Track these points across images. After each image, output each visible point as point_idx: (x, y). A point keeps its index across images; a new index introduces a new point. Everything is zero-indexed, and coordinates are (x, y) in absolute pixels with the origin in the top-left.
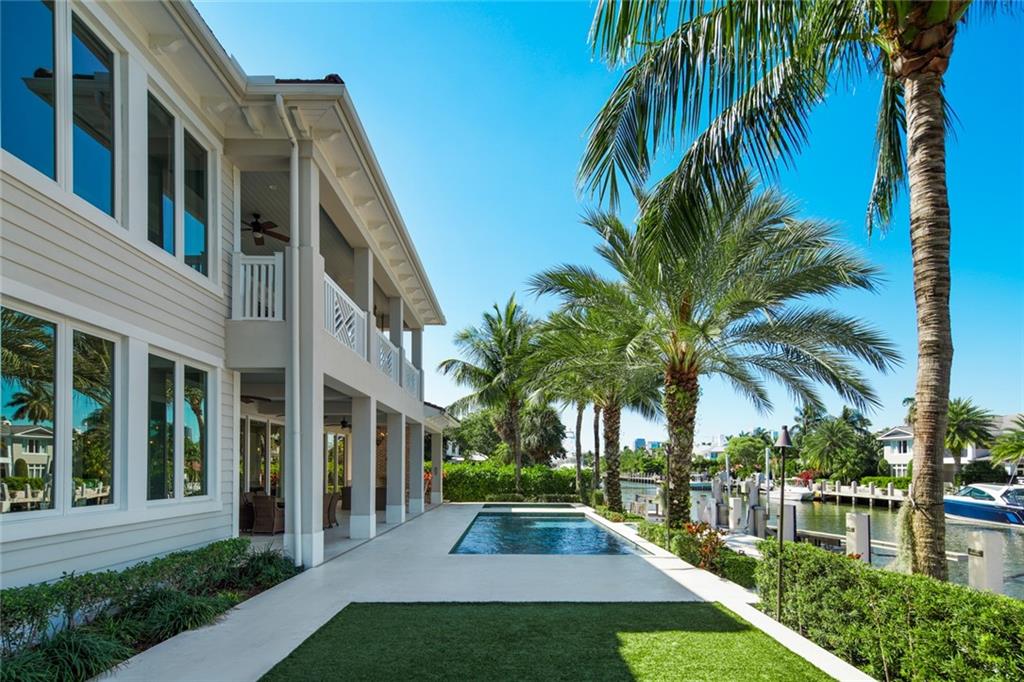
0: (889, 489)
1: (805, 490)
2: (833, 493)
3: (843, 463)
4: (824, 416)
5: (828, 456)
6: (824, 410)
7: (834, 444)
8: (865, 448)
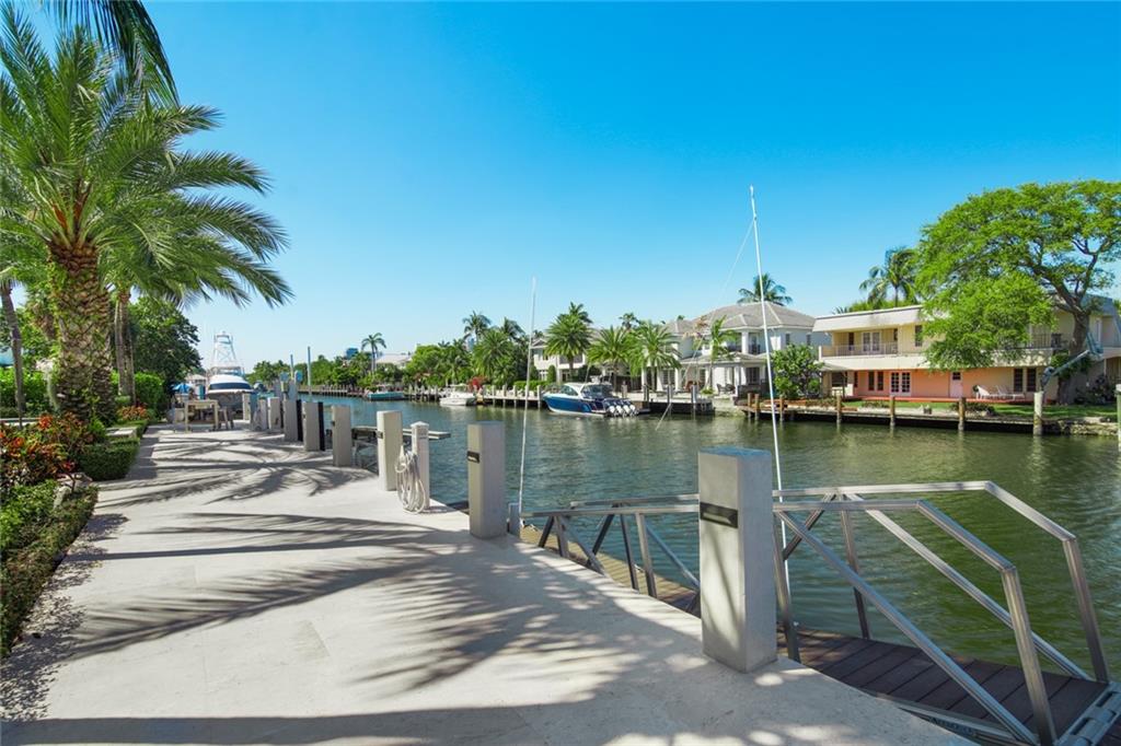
0: (526, 391)
1: (470, 395)
2: (490, 397)
3: (501, 370)
4: (489, 326)
5: (491, 364)
6: (489, 322)
7: (495, 352)
8: (520, 356)
